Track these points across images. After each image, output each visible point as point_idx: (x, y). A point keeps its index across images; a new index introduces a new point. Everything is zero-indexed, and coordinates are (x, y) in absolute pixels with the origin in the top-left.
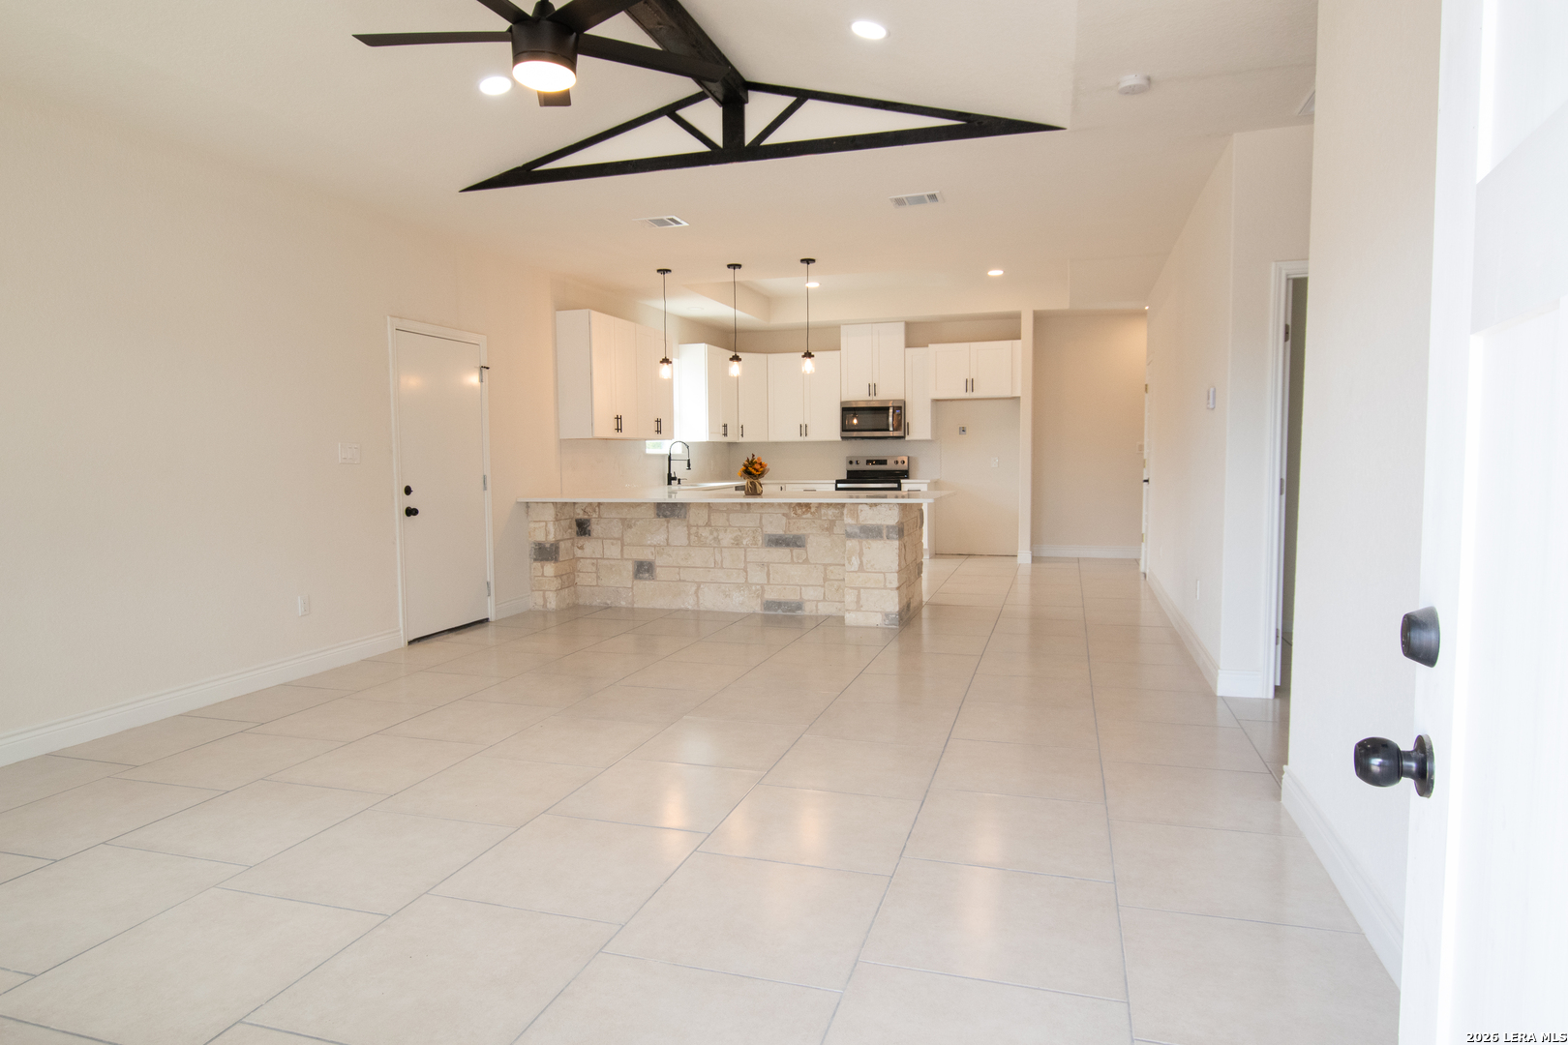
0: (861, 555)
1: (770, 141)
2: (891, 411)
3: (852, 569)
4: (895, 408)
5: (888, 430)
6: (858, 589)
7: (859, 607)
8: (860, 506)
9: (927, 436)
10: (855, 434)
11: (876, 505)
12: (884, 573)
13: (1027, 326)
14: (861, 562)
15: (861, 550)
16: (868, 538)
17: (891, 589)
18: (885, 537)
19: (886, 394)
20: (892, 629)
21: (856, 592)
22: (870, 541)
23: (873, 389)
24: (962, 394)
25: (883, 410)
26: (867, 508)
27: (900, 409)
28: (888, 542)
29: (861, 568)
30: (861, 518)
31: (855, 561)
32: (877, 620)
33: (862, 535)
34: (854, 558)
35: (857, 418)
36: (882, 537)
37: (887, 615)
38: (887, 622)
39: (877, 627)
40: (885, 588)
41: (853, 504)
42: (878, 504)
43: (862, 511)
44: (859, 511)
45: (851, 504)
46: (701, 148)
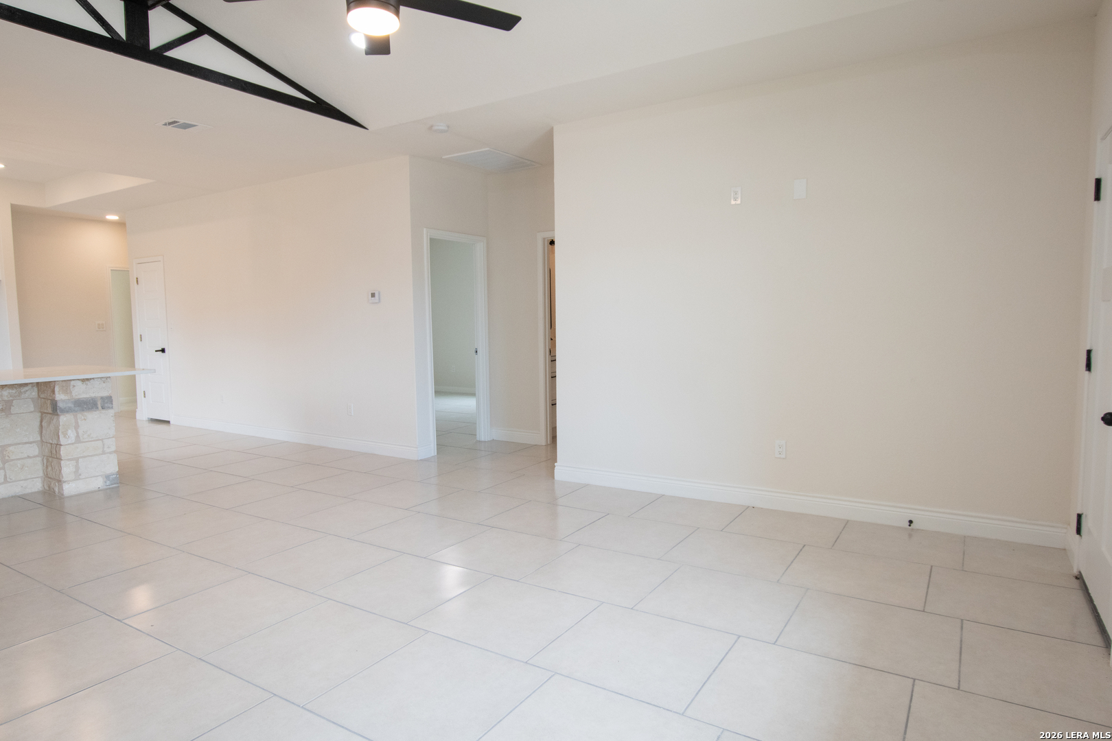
0: (77, 427)
1: (171, 54)
3: (69, 442)
6: (77, 460)
7: (77, 475)
8: (72, 383)
11: (88, 380)
12: (102, 440)
14: (77, 433)
15: (77, 422)
16: (83, 410)
17: (110, 453)
18: (100, 407)
20: (113, 488)
21: (74, 463)
22: (86, 413)
26: (80, 383)
28: (104, 411)
29: (78, 440)
30: (74, 394)
31: (72, 434)
32: (99, 483)
33: (76, 409)
34: (70, 431)
36: (97, 408)
37: (107, 477)
38: (108, 483)
39: (99, 490)
40: (104, 453)
41: (65, 381)
42: (91, 379)
43: (74, 386)
44: (71, 387)
45: (62, 381)
46: (101, 31)
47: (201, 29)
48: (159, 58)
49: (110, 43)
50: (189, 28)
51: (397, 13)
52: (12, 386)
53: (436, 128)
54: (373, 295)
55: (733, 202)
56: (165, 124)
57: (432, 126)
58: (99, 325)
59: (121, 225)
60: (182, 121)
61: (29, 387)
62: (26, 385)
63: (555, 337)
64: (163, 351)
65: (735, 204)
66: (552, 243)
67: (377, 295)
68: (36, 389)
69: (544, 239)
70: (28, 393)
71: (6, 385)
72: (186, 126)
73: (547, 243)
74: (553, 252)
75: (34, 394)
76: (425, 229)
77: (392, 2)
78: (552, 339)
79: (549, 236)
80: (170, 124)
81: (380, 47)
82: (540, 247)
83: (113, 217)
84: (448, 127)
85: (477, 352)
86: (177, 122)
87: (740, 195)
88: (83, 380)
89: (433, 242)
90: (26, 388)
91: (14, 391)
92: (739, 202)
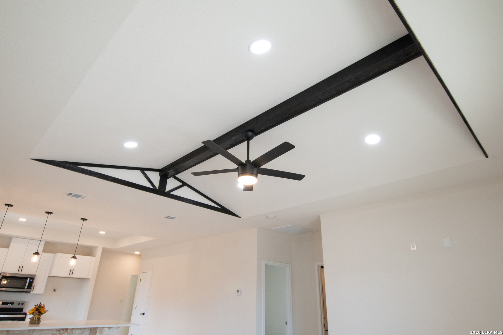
1: (172, 193)
2: (28, 279)
4: (31, 278)
5: (24, 288)
8: (105, 328)
9: (42, 292)
10: (3, 289)
13: (99, 253)
19: (26, 271)
23: (21, 268)
24: (67, 275)
25: (24, 279)
26: (107, 329)
27: (32, 278)
30: (104, 334)
35: (7, 281)
41: (102, 327)
42: (112, 327)
43: (105, 330)
44: (104, 331)
45: (101, 328)
46: (150, 186)
47: (184, 184)
48: (168, 195)
49: (153, 190)
50: (180, 184)
51: (257, 177)
52: (81, 329)
53: (269, 217)
54: (238, 291)
55: (412, 249)
56: (165, 218)
57: (268, 216)
58: (121, 300)
59: (140, 256)
60: (171, 216)
61: (87, 329)
62: (86, 328)
63: (327, 317)
64: (144, 314)
65: (414, 250)
66: (322, 267)
67: (240, 291)
68: (89, 330)
69: (318, 265)
70: (86, 332)
71: (79, 328)
72: (172, 218)
73: (320, 268)
74: (323, 272)
75: (88, 333)
76: (263, 260)
77: (255, 173)
78: (325, 318)
79: (321, 264)
80: (167, 217)
81: (249, 189)
82: (316, 270)
83: (137, 253)
84: (274, 217)
85: (286, 323)
86: (169, 217)
87: (415, 245)
88: (109, 328)
89: (267, 266)
90: (86, 330)
91: (81, 331)
92: (415, 249)
